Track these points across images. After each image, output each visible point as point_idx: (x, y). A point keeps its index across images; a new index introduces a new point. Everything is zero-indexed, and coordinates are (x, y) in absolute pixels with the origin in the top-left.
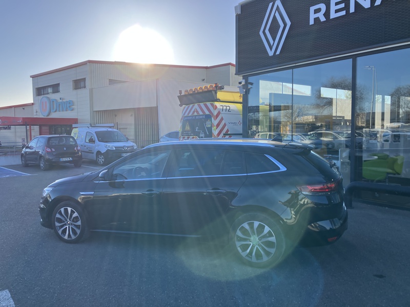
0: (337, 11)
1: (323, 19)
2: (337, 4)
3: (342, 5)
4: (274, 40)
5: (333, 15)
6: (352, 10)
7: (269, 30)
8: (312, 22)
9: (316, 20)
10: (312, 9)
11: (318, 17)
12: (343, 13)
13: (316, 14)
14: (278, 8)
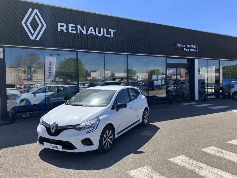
0: (72, 30)
1: (65, 31)
2: (72, 27)
3: (74, 29)
4: (35, 31)
5: (70, 31)
6: (79, 32)
7: (30, 24)
8: (59, 30)
9: (62, 30)
10: (59, 24)
11: (63, 29)
12: (75, 32)
13: (61, 27)
14: (36, 14)
